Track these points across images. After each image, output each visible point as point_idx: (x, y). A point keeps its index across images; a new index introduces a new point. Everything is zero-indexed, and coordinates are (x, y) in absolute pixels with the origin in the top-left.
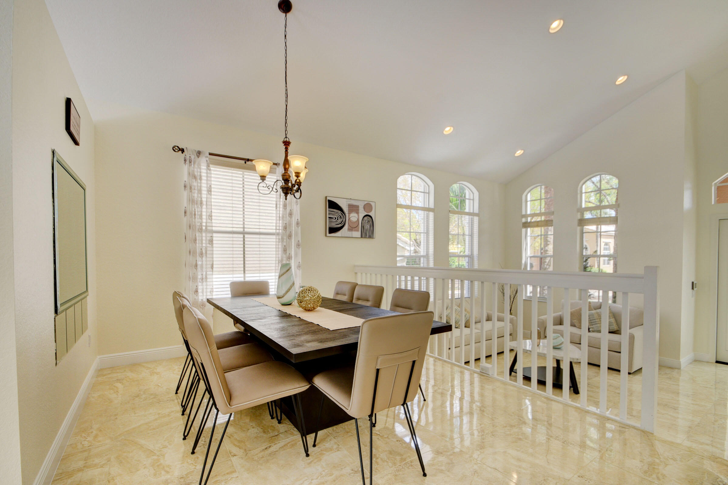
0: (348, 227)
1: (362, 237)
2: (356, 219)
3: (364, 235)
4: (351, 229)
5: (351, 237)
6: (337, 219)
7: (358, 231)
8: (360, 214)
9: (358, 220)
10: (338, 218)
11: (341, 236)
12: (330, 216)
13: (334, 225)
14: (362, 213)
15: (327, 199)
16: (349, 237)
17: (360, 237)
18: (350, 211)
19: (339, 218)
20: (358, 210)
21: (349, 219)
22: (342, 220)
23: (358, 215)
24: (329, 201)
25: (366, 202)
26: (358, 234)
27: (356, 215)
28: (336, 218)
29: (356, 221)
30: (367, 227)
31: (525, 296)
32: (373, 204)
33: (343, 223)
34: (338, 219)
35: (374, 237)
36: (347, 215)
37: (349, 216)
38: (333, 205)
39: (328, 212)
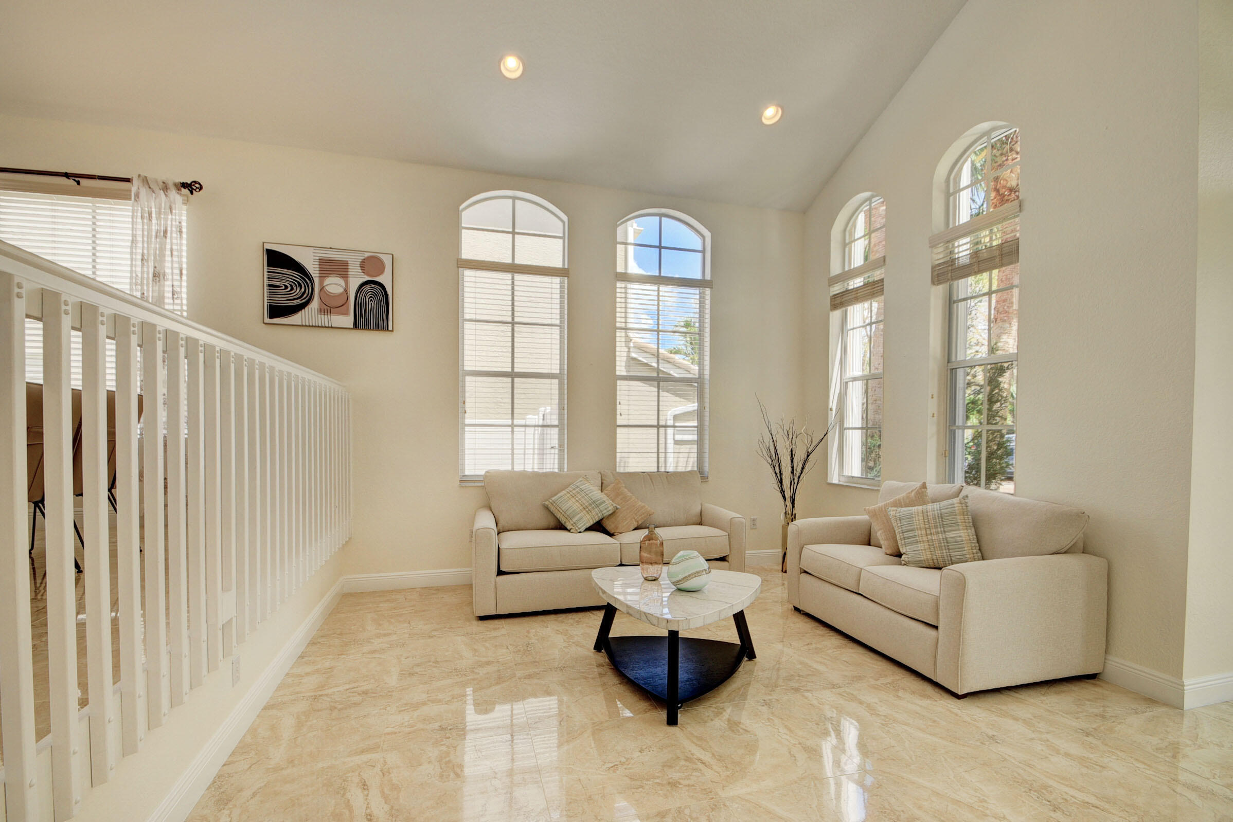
0: (320, 305)
1: (356, 326)
2: (341, 290)
3: (362, 324)
4: (328, 308)
5: (329, 327)
6: (289, 289)
7: (347, 314)
8: (351, 280)
9: (346, 291)
10: (291, 286)
11: (300, 324)
12: (271, 283)
13: (281, 300)
14: (356, 279)
15: (265, 248)
16: (322, 327)
17: (352, 326)
18: (325, 273)
19: (294, 287)
20: (346, 270)
21: (322, 289)
22: (303, 290)
23: (347, 283)
24: (267, 250)
25: (367, 255)
26: (348, 320)
27: (341, 281)
28: (286, 287)
29: (341, 294)
30: (371, 305)
31: (839, 475)
32: (387, 260)
33: (305, 296)
34: (292, 289)
35: (390, 328)
36: (316, 281)
37: (321, 283)
38: (276, 259)
39: (266, 273)
